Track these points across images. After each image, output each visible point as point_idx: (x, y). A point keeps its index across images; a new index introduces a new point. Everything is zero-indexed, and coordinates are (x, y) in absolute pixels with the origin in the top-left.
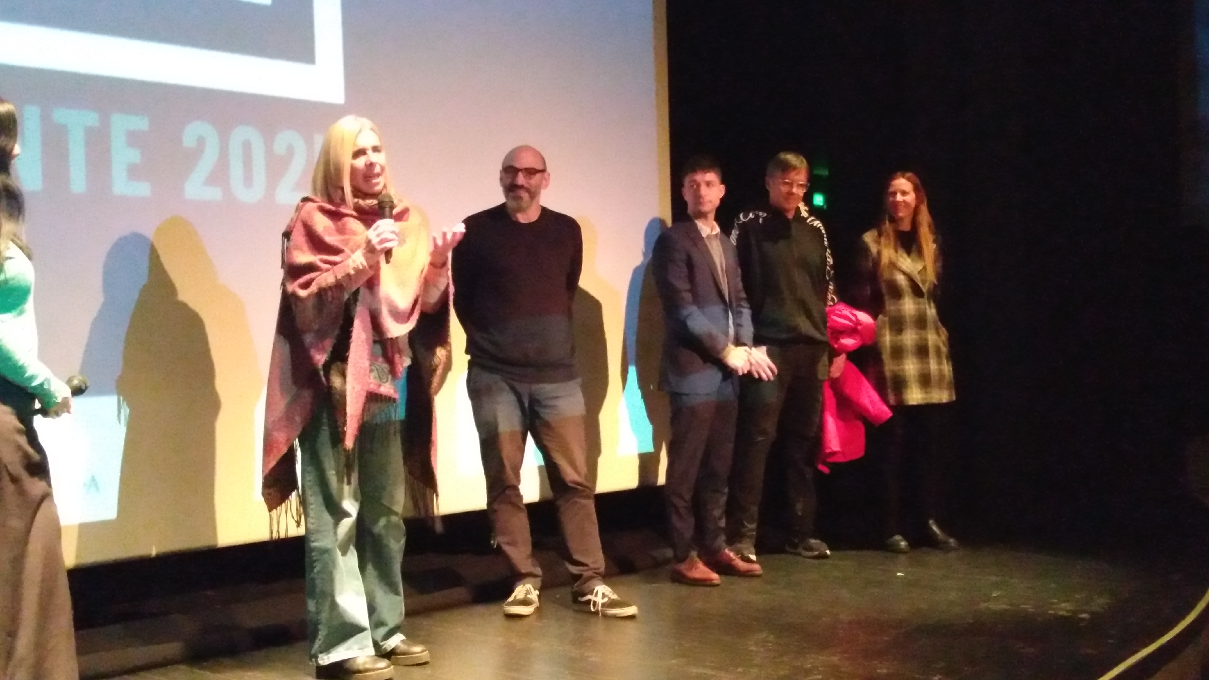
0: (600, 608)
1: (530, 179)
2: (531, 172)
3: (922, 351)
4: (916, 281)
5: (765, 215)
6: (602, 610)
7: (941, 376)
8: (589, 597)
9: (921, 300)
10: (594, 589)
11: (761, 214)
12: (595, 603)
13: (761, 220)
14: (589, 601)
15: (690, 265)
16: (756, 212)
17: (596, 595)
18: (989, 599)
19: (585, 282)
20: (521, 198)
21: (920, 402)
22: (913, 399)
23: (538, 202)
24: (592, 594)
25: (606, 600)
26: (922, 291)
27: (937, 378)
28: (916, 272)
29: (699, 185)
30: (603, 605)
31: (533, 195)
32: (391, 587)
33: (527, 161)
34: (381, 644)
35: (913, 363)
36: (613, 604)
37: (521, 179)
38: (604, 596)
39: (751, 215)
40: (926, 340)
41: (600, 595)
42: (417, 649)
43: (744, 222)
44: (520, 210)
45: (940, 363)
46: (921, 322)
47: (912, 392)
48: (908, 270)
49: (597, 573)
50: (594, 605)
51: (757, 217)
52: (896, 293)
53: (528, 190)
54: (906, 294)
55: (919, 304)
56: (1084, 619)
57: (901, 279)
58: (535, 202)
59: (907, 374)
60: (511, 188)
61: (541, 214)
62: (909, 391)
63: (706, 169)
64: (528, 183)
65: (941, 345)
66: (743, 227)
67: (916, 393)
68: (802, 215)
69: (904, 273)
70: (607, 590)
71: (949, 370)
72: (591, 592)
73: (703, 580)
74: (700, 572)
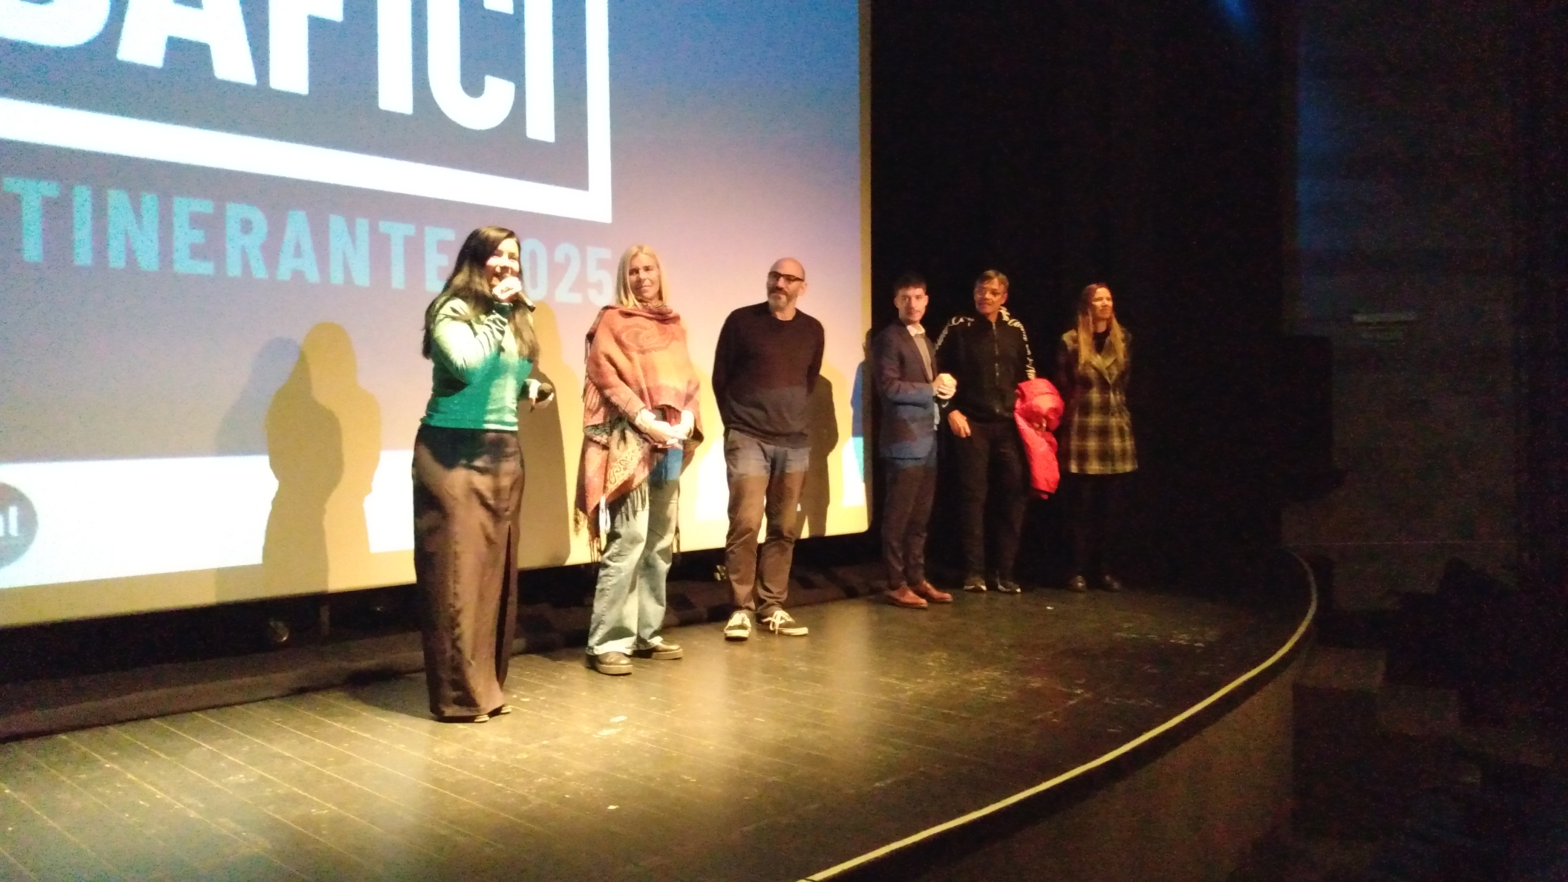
0: (777, 628)
1: (790, 283)
2: (789, 278)
3: (1104, 432)
4: (1104, 375)
5: (973, 320)
6: (778, 630)
8: (769, 619)
10: (773, 613)
11: (969, 319)
12: (774, 623)
13: (969, 324)
14: (768, 623)
15: (902, 361)
16: (966, 318)
17: (775, 618)
18: (1119, 630)
19: (824, 372)
20: (780, 298)
21: (1098, 472)
22: (1094, 470)
23: (795, 304)
24: (772, 617)
25: (783, 621)
26: (1107, 383)
27: (1120, 453)
28: (1104, 368)
29: (910, 299)
30: (781, 626)
31: (791, 297)
32: (658, 600)
33: (788, 269)
34: (649, 641)
35: (1095, 441)
36: (788, 625)
37: (781, 283)
38: (782, 618)
39: (961, 320)
40: (1110, 423)
41: (778, 618)
42: (674, 647)
43: (954, 326)
44: (781, 309)
45: (1123, 440)
46: (1106, 408)
47: (1093, 465)
48: (1098, 366)
49: (777, 602)
50: (774, 625)
51: (966, 321)
52: (1087, 384)
53: (786, 294)
54: (1095, 386)
56: (1200, 647)
57: (1091, 374)
58: (791, 304)
59: (1089, 449)
60: (774, 290)
61: (796, 313)
62: (1090, 464)
63: (916, 286)
64: (787, 287)
65: (1124, 425)
66: (952, 329)
67: (1097, 466)
68: (1003, 320)
69: (1094, 368)
70: (784, 614)
71: (1131, 445)
72: (771, 615)
73: (916, 604)
74: (911, 598)
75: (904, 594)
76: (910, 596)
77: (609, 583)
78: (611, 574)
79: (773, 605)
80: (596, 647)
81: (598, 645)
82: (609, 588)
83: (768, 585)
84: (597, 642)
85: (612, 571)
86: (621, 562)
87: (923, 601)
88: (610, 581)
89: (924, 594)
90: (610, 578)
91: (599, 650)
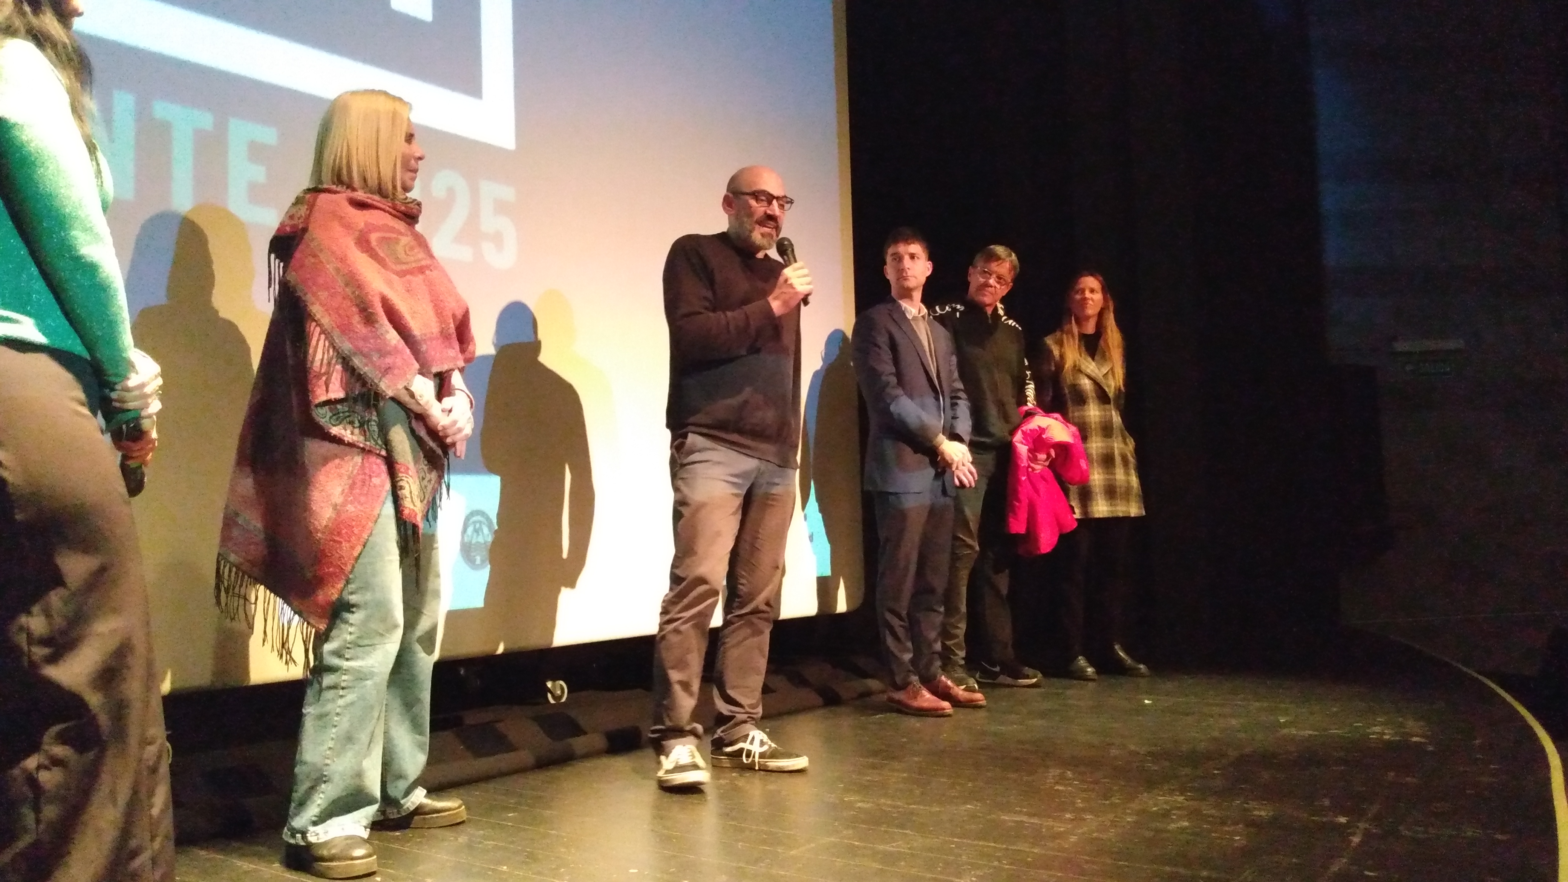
0: (757, 760)
3: (1108, 461)
4: (1102, 385)
5: (963, 308)
6: (760, 762)
7: (1128, 489)
9: (1107, 406)
10: (747, 737)
12: (749, 753)
13: (958, 314)
21: (1107, 515)
22: (1098, 511)
26: (1108, 397)
27: (1124, 490)
28: (1101, 376)
29: (904, 259)
34: (403, 800)
35: (1098, 473)
36: (774, 754)
38: (760, 743)
39: (948, 308)
40: (1112, 448)
45: (1127, 474)
46: (1107, 430)
47: (1097, 505)
48: (1093, 375)
50: (748, 756)
51: (954, 310)
52: (1080, 399)
54: (1091, 401)
55: (1105, 410)
57: (1086, 384)
59: (1093, 485)
62: (1094, 503)
65: (1128, 455)
67: (1102, 506)
68: (998, 314)
69: (1089, 377)
70: (762, 736)
71: (1137, 482)
72: (744, 740)
73: (936, 709)
74: (928, 700)
75: (916, 695)
76: (927, 699)
77: (341, 702)
78: (343, 684)
79: (745, 722)
80: (311, 829)
81: (315, 824)
82: (338, 710)
83: (731, 692)
84: (314, 819)
85: (344, 677)
86: (363, 659)
87: (946, 704)
88: (342, 696)
89: (944, 694)
90: (341, 692)
91: (318, 835)
